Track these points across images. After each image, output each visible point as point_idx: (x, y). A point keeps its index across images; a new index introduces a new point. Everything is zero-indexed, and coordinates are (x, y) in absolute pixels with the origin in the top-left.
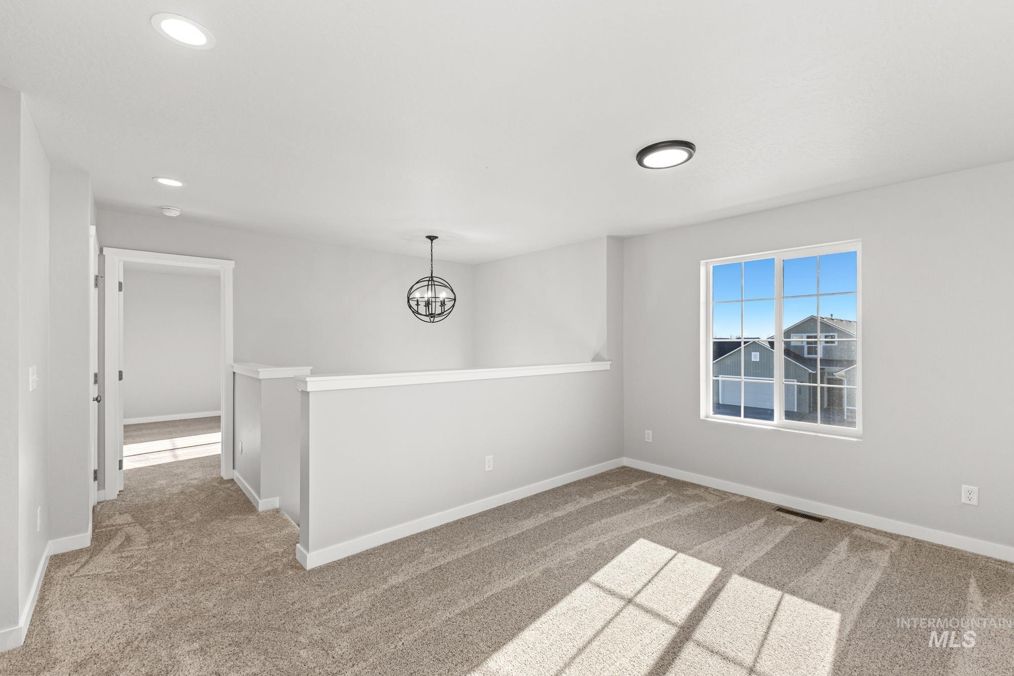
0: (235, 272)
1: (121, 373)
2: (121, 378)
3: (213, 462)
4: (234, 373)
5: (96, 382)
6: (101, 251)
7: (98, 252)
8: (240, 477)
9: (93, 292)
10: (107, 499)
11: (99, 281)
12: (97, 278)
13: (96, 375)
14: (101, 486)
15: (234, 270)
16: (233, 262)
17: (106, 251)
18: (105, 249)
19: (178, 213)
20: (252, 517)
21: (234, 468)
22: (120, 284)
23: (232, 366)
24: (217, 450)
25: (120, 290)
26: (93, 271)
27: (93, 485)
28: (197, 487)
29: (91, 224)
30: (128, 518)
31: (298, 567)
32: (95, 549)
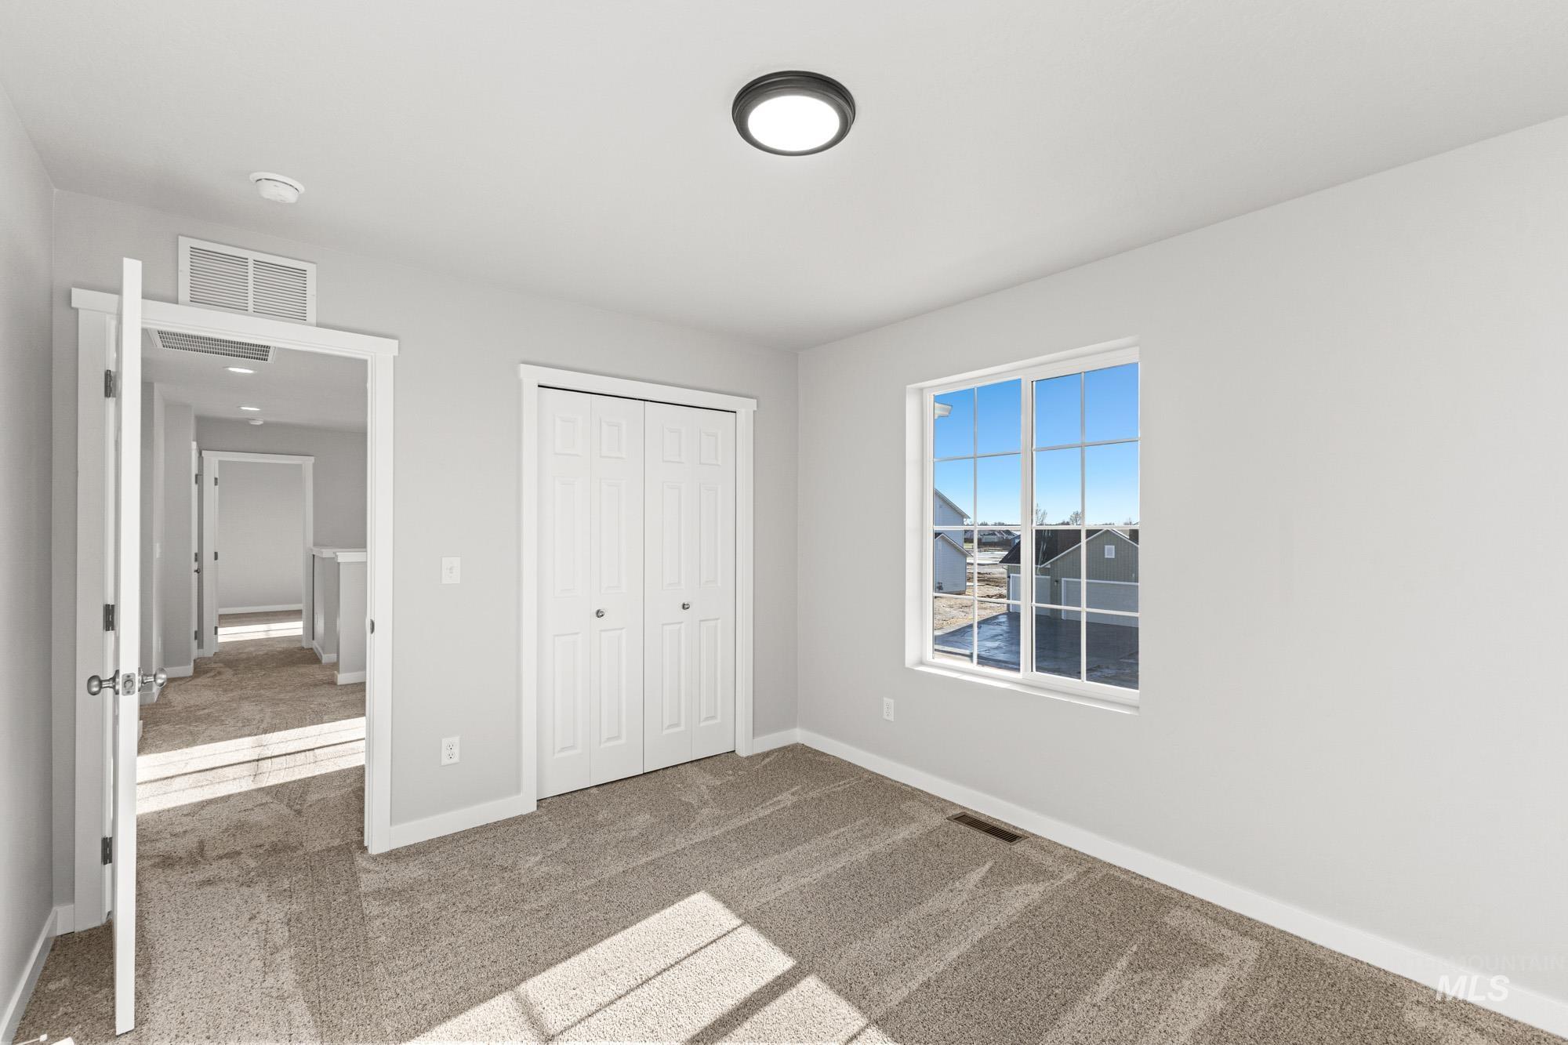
0: (315, 465)
1: (216, 554)
2: (216, 558)
3: (297, 639)
4: (314, 556)
5: (196, 560)
6: (200, 454)
7: (197, 455)
8: (318, 646)
9: (194, 488)
10: (205, 656)
11: (199, 478)
12: (196, 476)
13: (196, 555)
14: (200, 646)
15: (314, 465)
16: (312, 458)
17: (204, 453)
18: (203, 452)
19: (261, 423)
20: (317, 666)
21: (313, 639)
22: (216, 479)
23: (312, 550)
24: (300, 632)
25: (216, 484)
26: (194, 471)
27: (195, 644)
28: (280, 652)
29: (194, 440)
30: (221, 665)
31: (332, 683)
32: (192, 678)
